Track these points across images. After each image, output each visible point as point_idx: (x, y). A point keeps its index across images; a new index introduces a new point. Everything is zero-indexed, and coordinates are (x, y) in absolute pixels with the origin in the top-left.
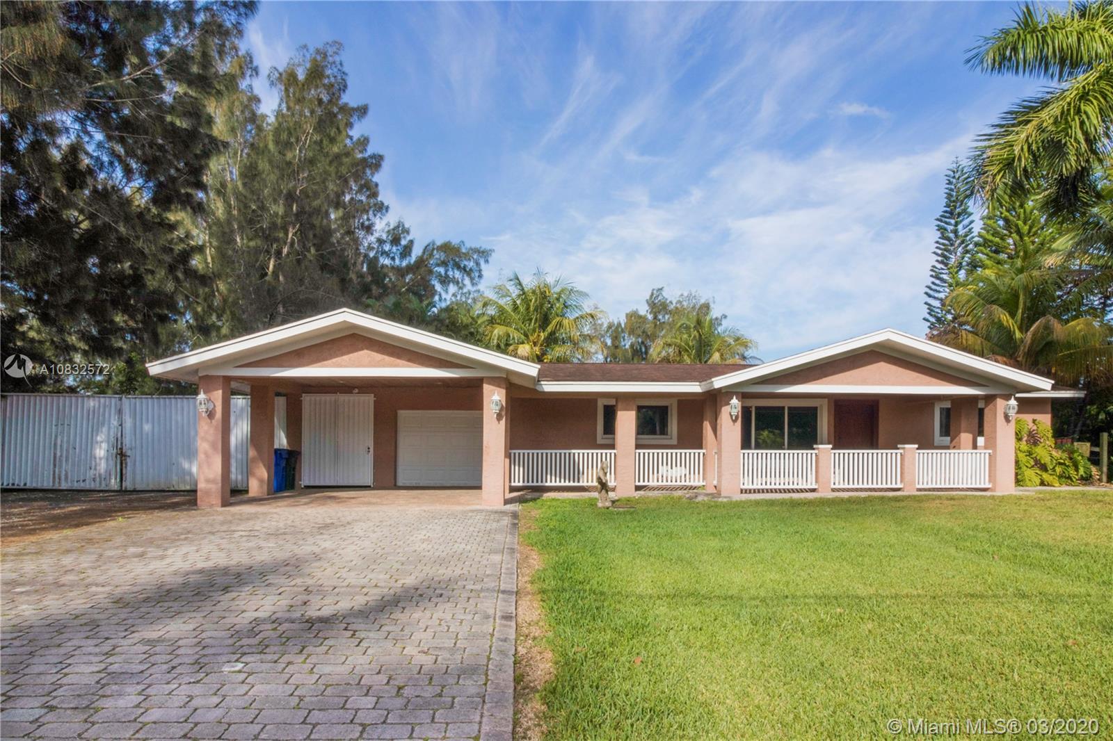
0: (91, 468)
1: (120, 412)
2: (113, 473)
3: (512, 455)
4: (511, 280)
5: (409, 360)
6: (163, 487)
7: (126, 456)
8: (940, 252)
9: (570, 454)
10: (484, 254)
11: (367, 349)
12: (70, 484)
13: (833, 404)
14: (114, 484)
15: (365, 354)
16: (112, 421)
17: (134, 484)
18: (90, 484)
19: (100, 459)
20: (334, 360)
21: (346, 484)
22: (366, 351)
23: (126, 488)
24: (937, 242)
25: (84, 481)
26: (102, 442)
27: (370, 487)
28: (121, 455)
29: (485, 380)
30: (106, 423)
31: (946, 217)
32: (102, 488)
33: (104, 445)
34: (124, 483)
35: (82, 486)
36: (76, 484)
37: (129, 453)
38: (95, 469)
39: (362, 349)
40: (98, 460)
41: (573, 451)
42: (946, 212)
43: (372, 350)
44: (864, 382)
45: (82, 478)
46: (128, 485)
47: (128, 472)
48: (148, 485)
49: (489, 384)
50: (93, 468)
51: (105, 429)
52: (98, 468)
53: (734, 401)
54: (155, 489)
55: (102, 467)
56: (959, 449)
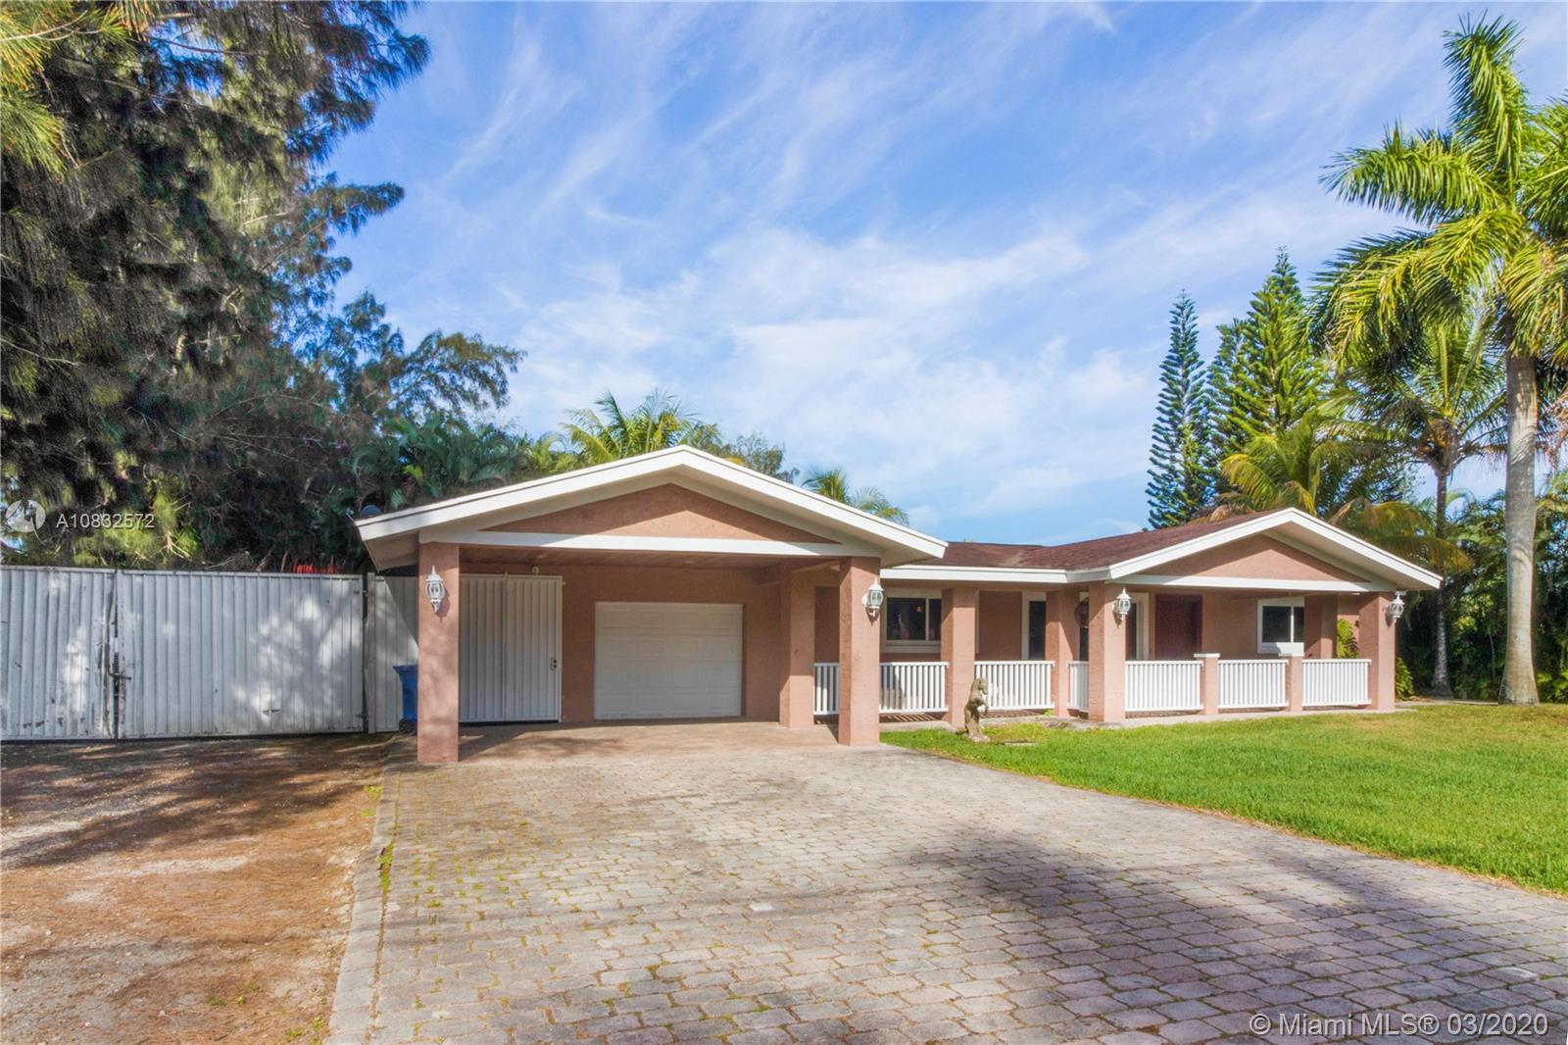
0: (53, 701)
1: (111, 599)
2: (100, 710)
3: (819, 669)
4: (600, 403)
5: (749, 529)
6: (196, 731)
7: (123, 678)
8: (1167, 409)
9: (888, 667)
10: (511, 356)
11: (689, 509)
12: (9, 731)
13: (1154, 600)
14: (102, 730)
15: (686, 517)
16: (96, 616)
17: (141, 729)
18: (53, 729)
19: (74, 685)
20: (640, 525)
21: (518, 718)
22: (687, 513)
23: (124, 736)
24: (1161, 395)
25: (38, 725)
26: (77, 654)
27: (556, 721)
28: (114, 678)
29: (853, 561)
30: (84, 618)
31: (1173, 365)
32: (78, 737)
33: (82, 661)
34: (120, 726)
35: (36, 733)
36: (22, 731)
37: (129, 673)
38: (63, 701)
39: (682, 509)
40: (68, 689)
41: (894, 664)
42: (1171, 357)
43: (697, 512)
44: (1253, 575)
45: (36, 719)
46: (127, 730)
47: (127, 707)
48: (167, 730)
49: (859, 567)
50: (58, 699)
51: (82, 632)
52: (69, 700)
53: (1124, 596)
54: (181, 735)
55: (79, 701)
56: (1319, 657)
